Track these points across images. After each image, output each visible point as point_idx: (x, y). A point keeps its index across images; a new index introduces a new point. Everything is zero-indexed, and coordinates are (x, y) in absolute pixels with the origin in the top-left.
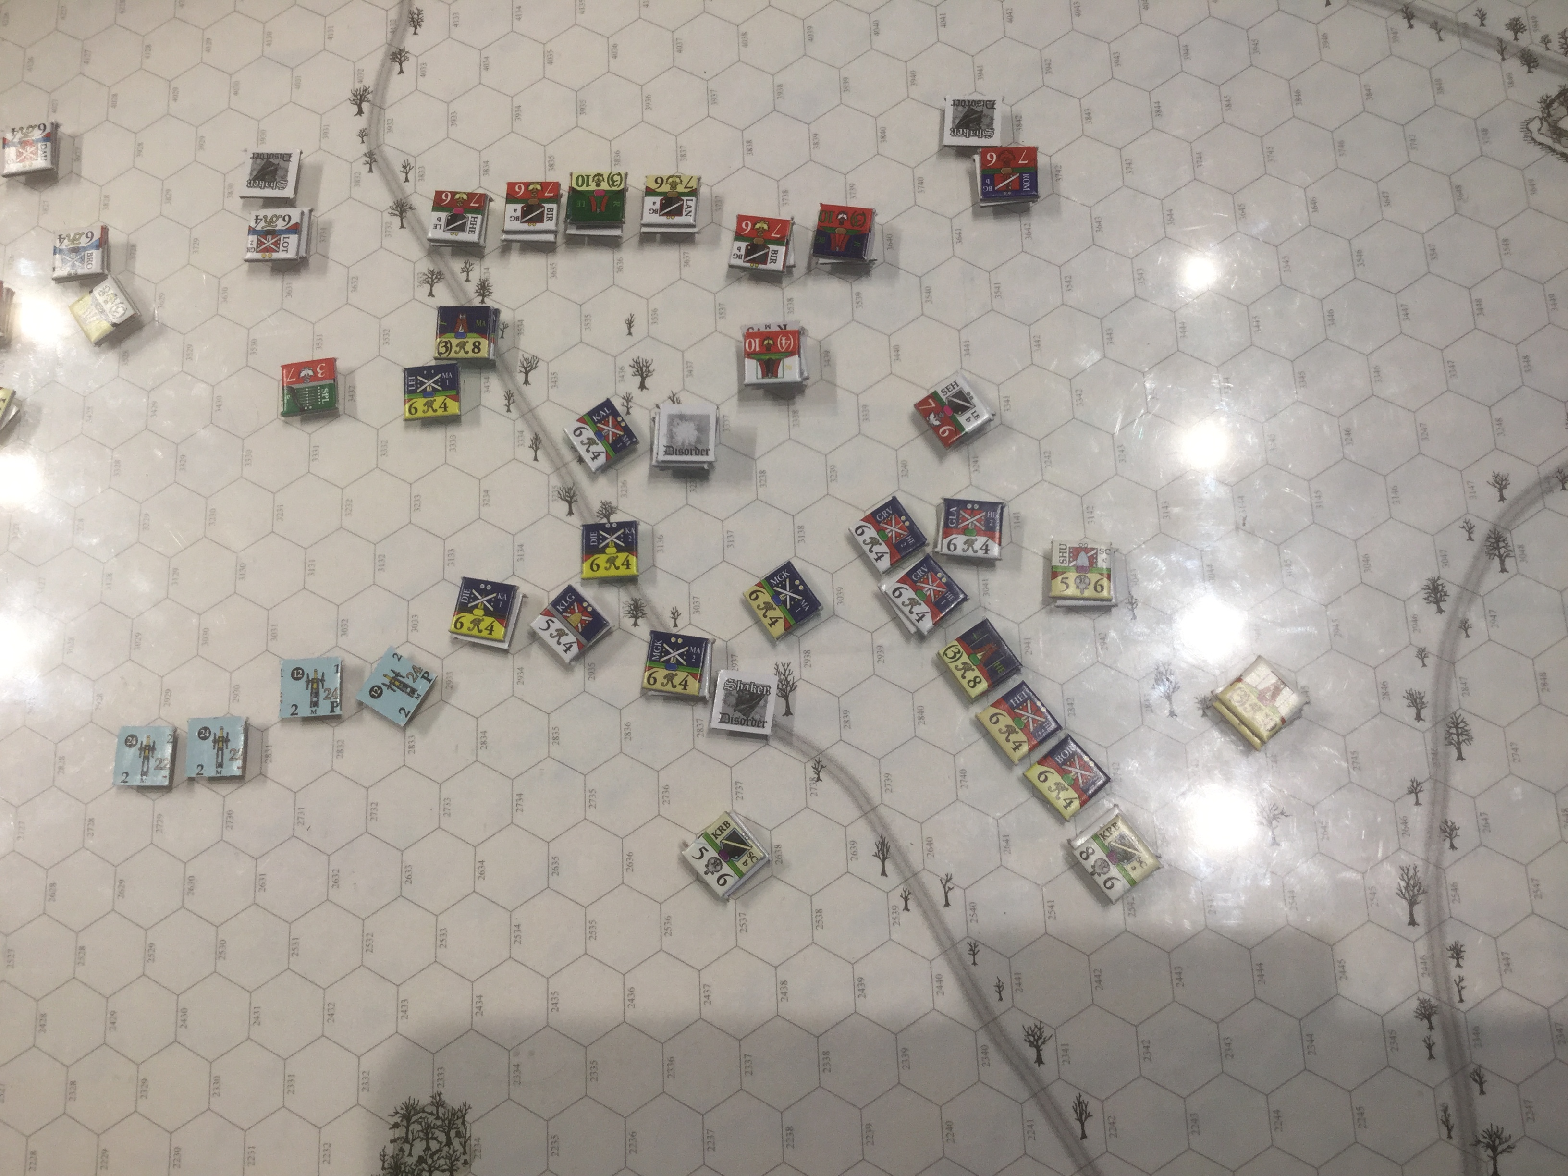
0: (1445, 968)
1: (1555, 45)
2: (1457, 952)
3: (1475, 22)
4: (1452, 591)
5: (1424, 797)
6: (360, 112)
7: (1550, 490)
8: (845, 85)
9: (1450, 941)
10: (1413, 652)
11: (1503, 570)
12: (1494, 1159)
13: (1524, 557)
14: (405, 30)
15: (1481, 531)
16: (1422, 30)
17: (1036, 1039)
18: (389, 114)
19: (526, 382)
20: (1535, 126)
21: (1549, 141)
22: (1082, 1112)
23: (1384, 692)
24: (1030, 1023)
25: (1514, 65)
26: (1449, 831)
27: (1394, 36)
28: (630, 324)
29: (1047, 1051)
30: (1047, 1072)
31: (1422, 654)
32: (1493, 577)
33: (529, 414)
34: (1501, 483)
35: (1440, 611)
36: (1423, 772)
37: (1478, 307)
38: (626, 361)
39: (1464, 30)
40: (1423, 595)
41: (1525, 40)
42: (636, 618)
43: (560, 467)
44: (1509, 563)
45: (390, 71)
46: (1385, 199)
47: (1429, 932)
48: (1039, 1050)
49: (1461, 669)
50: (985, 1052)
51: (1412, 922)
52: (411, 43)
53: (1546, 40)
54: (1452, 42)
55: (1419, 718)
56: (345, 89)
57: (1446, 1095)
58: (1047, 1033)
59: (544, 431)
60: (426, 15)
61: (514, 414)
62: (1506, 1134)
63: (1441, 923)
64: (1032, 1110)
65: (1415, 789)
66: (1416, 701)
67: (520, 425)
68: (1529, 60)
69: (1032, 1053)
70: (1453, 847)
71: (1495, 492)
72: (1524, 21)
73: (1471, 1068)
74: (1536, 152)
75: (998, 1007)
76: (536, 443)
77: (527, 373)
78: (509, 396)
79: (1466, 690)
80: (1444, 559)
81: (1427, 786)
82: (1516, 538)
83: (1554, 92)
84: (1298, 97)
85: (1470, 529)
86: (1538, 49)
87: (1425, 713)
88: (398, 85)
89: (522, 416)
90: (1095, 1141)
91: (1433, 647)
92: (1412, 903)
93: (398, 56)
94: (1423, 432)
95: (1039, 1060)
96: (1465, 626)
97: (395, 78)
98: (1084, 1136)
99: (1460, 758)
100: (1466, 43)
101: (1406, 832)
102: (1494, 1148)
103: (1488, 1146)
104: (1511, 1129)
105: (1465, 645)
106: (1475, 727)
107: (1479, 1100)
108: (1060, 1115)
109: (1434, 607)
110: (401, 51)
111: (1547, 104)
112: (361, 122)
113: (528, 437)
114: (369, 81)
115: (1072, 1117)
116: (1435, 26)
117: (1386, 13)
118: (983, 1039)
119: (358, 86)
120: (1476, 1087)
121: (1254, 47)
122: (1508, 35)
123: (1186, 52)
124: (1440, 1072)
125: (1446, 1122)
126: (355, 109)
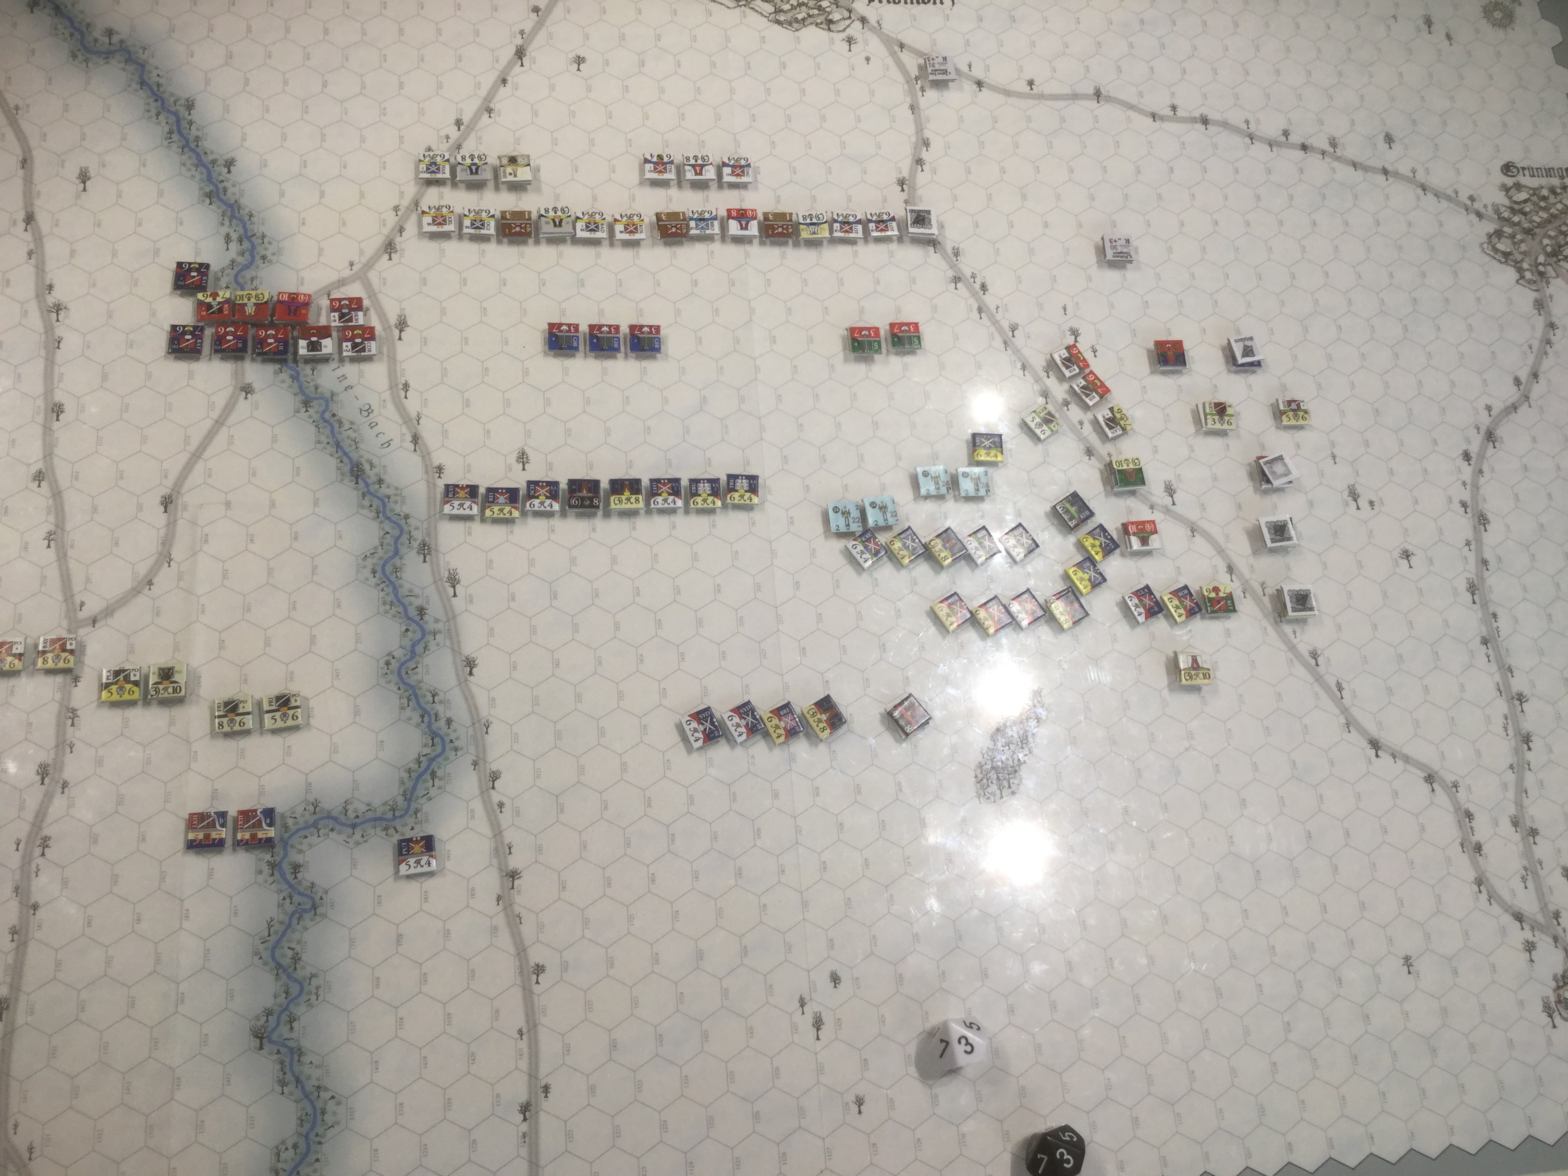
0: (1491, 624)
1: (1490, 209)
2: (1495, 616)
3: (1454, 195)
4: (1473, 455)
5: (1472, 547)
6: (903, 190)
7: (1510, 413)
8: (1160, 197)
9: (1491, 612)
10: (1460, 482)
11: (1495, 447)
12: (1521, 704)
13: (1503, 442)
14: (921, 150)
15: (1483, 429)
16: (1430, 196)
17: (1314, 655)
18: (919, 192)
19: (1013, 336)
20: (1485, 246)
21: (1492, 254)
22: (1340, 688)
23: (1450, 500)
24: (1310, 648)
25: (1473, 217)
26: (1485, 562)
27: (1418, 198)
28: (1065, 309)
29: (1320, 660)
30: (1322, 669)
31: (1464, 484)
32: (1490, 451)
33: (1017, 352)
34: (1489, 408)
35: (1469, 464)
36: (1471, 537)
37: (1470, 328)
38: (1066, 327)
39: (1449, 198)
40: (1462, 457)
41: (1476, 205)
42: (1089, 455)
43: (1038, 380)
44: (1497, 444)
45: (916, 170)
46: (1423, 275)
47: (1482, 606)
48: (1316, 659)
49: (1482, 491)
50: (1292, 661)
51: (1474, 602)
52: (925, 155)
53: (1485, 206)
54: (1445, 204)
55: (1466, 512)
56: (894, 177)
57: (1497, 677)
58: (1319, 653)
59: (1028, 362)
60: (932, 141)
61: (1009, 351)
62: (1524, 694)
63: (1486, 603)
64: (1317, 687)
65: (1468, 544)
66: (1464, 505)
67: (1014, 358)
68: (1479, 215)
69: (1313, 662)
70: (1487, 569)
71: (1486, 413)
72: (1475, 196)
73: (1507, 666)
74: (1487, 258)
75: (1295, 641)
76: (1024, 367)
77: (1013, 332)
78: (1005, 343)
79: (1485, 500)
80: (1468, 441)
81: (1473, 543)
82: (1499, 432)
83: (1492, 231)
84: (1378, 223)
85: (1478, 429)
86: (1483, 210)
87: (1468, 510)
88: (922, 178)
89: (1014, 353)
90: (1347, 701)
91: (1468, 481)
92: (1473, 595)
93: (919, 162)
94: (1453, 384)
95: (1317, 665)
96: (1481, 472)
97: (920, 174)
98: (1342, 698)
99: (1486, 530)
100: (1452, 205)
101: (1467, 563)
102: (1520, 701)
103: (1518, 699)
104: (1526, 692)
105: (1482, 480)
106: (1490, 516)
107: (1511, 680)
108: (1330, 688)
109: (1466, 463)
110: (921, 160)
111: (1490, 236)
112: (904, 196)
113: (1019, 365)
114: (905, 174)
115: (1335, 689)
116: (1436, 195)
117: (1414, 187)
118: (1290, 655)
119: (900, 176)
120: (1510, 674)
121: (1356, 197)
122: (1469, 203)
123: (1324, 197)
124: (1494, 668)
125: (1499, 690)
126: (900, 188)
